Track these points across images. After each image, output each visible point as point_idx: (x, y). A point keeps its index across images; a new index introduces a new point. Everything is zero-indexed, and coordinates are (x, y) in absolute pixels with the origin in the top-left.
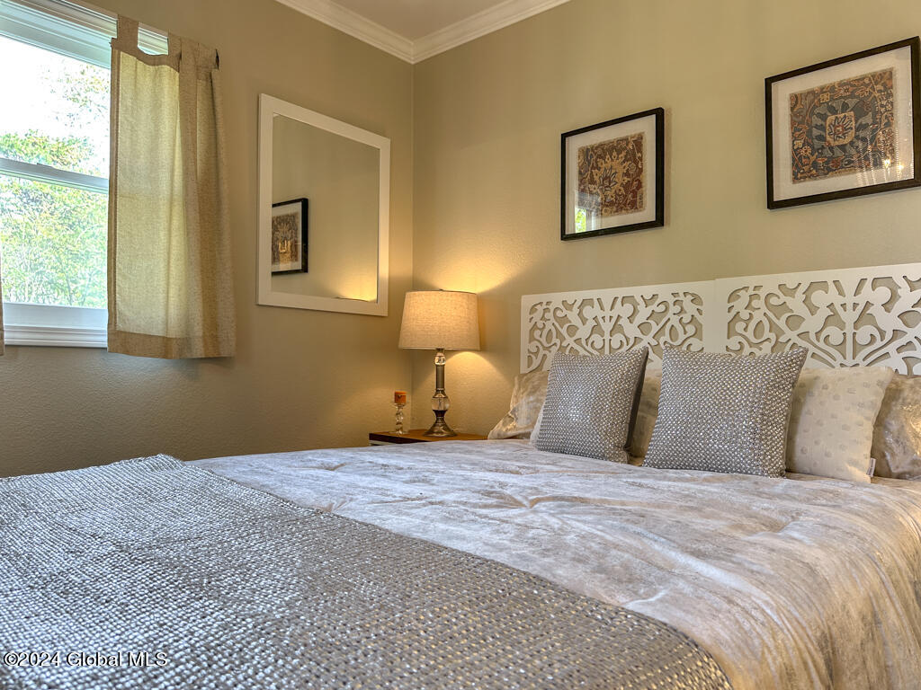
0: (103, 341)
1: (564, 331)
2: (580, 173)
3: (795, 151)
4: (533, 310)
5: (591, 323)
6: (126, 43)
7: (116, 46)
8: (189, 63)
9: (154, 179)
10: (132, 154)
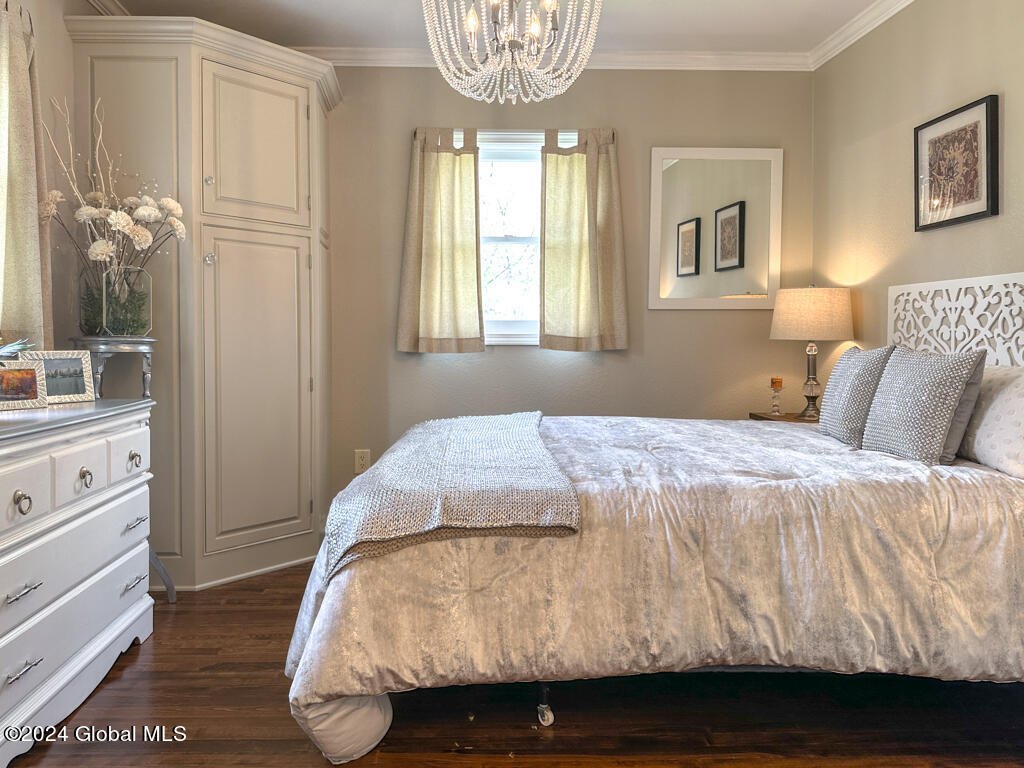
0: (536, 341)
1: (919, 322)
2: (930, 164)
4: (897, 301)
5: (941, 314)
6: (550, 147)
7: (545, 151)
8: (592, 146)
9: (568, 233)
10: (555, 219)
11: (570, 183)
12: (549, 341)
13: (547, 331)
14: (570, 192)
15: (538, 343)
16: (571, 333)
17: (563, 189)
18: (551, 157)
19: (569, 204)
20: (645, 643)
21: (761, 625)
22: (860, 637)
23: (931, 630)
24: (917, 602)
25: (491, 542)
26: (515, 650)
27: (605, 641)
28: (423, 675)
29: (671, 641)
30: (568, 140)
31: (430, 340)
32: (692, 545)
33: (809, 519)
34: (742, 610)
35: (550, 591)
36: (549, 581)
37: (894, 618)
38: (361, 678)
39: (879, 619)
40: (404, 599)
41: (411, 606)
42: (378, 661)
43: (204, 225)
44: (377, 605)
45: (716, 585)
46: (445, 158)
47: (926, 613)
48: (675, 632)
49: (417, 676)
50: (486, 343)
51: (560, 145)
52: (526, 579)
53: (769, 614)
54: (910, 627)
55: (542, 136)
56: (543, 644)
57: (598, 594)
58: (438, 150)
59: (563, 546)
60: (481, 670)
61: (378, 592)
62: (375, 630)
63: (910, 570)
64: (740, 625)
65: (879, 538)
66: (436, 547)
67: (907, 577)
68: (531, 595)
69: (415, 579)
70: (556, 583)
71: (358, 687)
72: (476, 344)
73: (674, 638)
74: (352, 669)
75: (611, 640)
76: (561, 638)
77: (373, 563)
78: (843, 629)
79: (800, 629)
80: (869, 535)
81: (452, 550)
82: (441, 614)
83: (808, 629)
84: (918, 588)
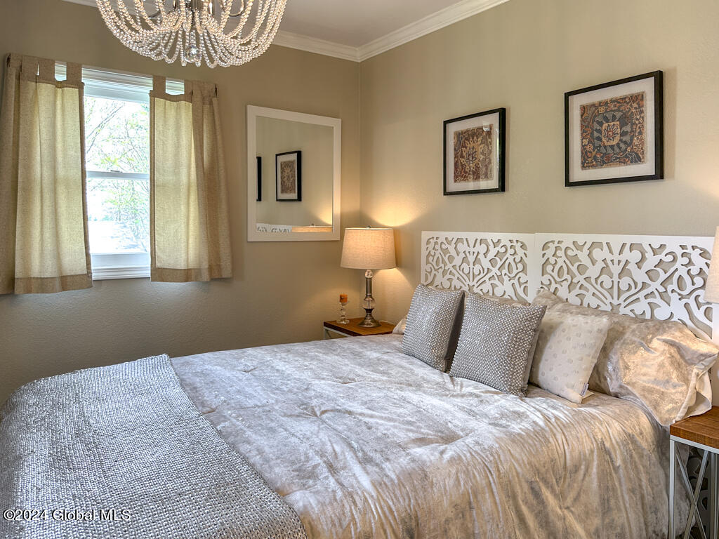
1: (446, 259)
2: (455, 149)
3: (583, 147)
4: (428, 242)
5: (462, 255)
6: (158, 92)
7: (153, 94)
8: (197, 98)
9: (177, 173)
10: (164, 159)
11: (178, 128)
12: (159, 274)
13: (158, 265)
14: (178, 136)
16: (182, 265)
18: (160, 102)
19: (177, 146)
31: (28, 280)
46: (45, 89)
58: (37, 80)
65: (533, 488)
72: (84, 280)
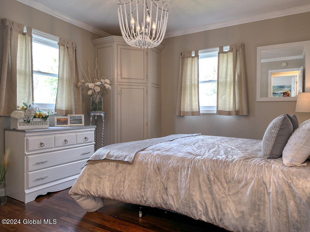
0: (215, 112)
6: (221, 52)
7: (219, 53)
9: (226, 78)
10: (222, 74)
11: (227, 62)
12: (219, 112)
13: (219, 109)
14: (227, 65)
15: (216, 113)
16: (227, 110)
17: (225, 64)
18: (221, 55)
20: (142, 196)
21: (170, 198)
22: (196, 208)
23: (219, 211)
24: (216, 201)
25: (115, 164)
26: (115, 192)
27: (134, 194)
28: (95, 194)
29: (148, 197)
30: (226, 49)
31: (184, 112)
32: (157, 171)
33: (188, 168)
34: (166, 192)
35: (125, 179)
36: (125, 176)
37: (208, 204)
38: (82, 191)
39: (203, 203)
40: (95, 175)
41: (96, 177)
42: (86, 188)
43: (118, 85)
44: (89, 175)
45: (161, 183)
46: (190, 59)
47: (219, 205)
48: (149, 195)
49: (94, 193)
50: (201, 113)
51: (224, 51)
52: (121, 174)
53: (173, 195)
54: (214, 209)
55: (218, 49)
56: (121, 192)
57: (134, 181)
58: (187, 58)
59: (129, 167)
60: (107, 195)
61: (90, 172)
62: (87, 180)
63: (215, 190)
64: (165, 197)
65: (208, 177)
66: (105, 163)
67: (214, 192)
68: (121, 179)
69: (99, 170)
70: (126, 176)
71: (81, 193)
72: (198, 113)
73: (149, 197)
74: (80, 188)
75: (135, 194)
76: (125, 191)
77: (91, 165)
78: (191, 204)
79: (180, 202)
80: (205, 176)
81: (108, 165)
82: (102, 180)
83: (182, 202)
84: (217, 196)
